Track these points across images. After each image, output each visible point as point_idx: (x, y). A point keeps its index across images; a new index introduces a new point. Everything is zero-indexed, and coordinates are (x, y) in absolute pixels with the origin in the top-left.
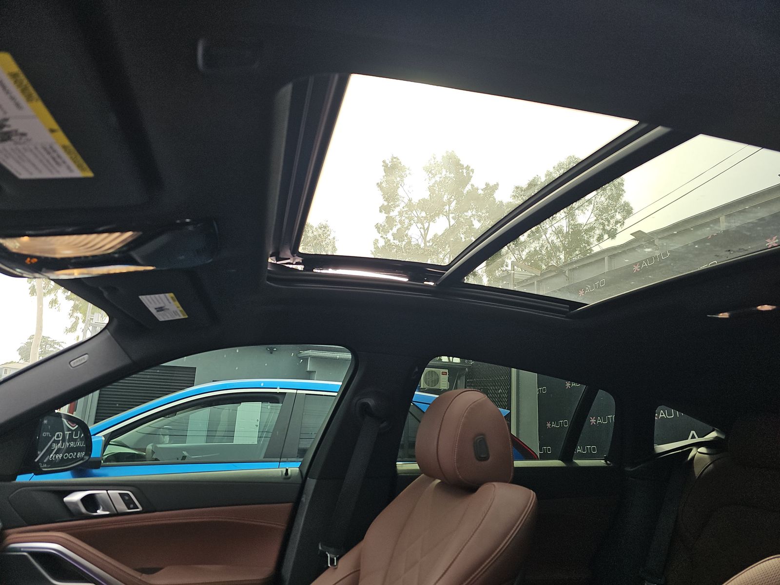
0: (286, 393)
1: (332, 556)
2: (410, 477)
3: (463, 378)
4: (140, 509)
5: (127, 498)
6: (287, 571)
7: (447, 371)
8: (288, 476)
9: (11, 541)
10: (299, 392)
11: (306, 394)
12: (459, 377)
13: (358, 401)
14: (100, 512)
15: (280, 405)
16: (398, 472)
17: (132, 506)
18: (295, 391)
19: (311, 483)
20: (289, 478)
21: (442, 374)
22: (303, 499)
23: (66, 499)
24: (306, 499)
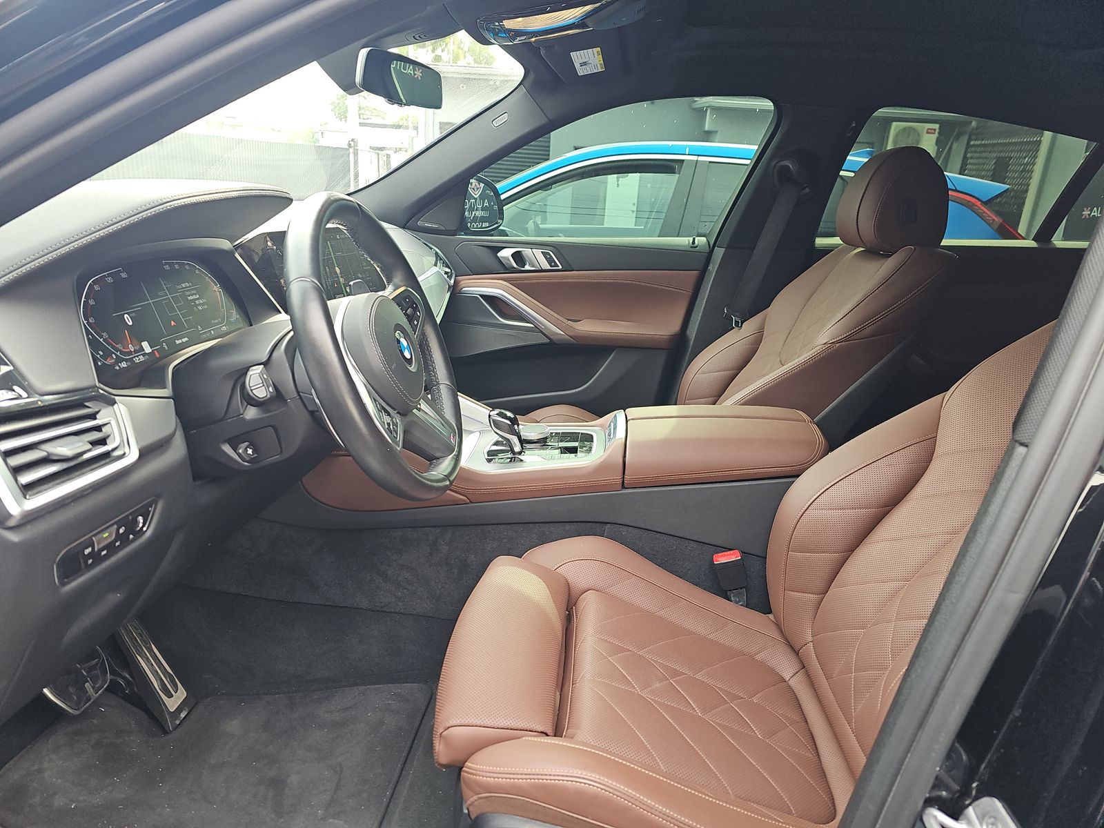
0: (683, 160)
1: (737, 319)
2: (826, 251)
3: (965, 138)
4: (560, 267)
5: (548, 257)
6: (692, 332)
7: (936, 126)
8: (695, 245)
9: (466, 285)
10: (701, 158)
11: (710, 162)
12: (957, 138)
13: (777, 163)
14: (527, 267)
15: (677, 176)
16: (816, 246)
17: (553, 264)
18: (695, 158)
19: (719, 253)
20: (696, 247)
21: (928, 133)
22: (710, 268)
23: (500, 254)
24: (713, 268)
